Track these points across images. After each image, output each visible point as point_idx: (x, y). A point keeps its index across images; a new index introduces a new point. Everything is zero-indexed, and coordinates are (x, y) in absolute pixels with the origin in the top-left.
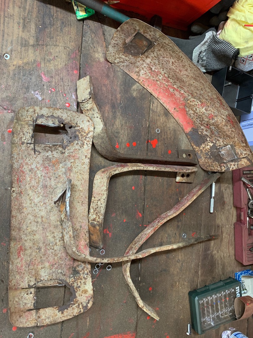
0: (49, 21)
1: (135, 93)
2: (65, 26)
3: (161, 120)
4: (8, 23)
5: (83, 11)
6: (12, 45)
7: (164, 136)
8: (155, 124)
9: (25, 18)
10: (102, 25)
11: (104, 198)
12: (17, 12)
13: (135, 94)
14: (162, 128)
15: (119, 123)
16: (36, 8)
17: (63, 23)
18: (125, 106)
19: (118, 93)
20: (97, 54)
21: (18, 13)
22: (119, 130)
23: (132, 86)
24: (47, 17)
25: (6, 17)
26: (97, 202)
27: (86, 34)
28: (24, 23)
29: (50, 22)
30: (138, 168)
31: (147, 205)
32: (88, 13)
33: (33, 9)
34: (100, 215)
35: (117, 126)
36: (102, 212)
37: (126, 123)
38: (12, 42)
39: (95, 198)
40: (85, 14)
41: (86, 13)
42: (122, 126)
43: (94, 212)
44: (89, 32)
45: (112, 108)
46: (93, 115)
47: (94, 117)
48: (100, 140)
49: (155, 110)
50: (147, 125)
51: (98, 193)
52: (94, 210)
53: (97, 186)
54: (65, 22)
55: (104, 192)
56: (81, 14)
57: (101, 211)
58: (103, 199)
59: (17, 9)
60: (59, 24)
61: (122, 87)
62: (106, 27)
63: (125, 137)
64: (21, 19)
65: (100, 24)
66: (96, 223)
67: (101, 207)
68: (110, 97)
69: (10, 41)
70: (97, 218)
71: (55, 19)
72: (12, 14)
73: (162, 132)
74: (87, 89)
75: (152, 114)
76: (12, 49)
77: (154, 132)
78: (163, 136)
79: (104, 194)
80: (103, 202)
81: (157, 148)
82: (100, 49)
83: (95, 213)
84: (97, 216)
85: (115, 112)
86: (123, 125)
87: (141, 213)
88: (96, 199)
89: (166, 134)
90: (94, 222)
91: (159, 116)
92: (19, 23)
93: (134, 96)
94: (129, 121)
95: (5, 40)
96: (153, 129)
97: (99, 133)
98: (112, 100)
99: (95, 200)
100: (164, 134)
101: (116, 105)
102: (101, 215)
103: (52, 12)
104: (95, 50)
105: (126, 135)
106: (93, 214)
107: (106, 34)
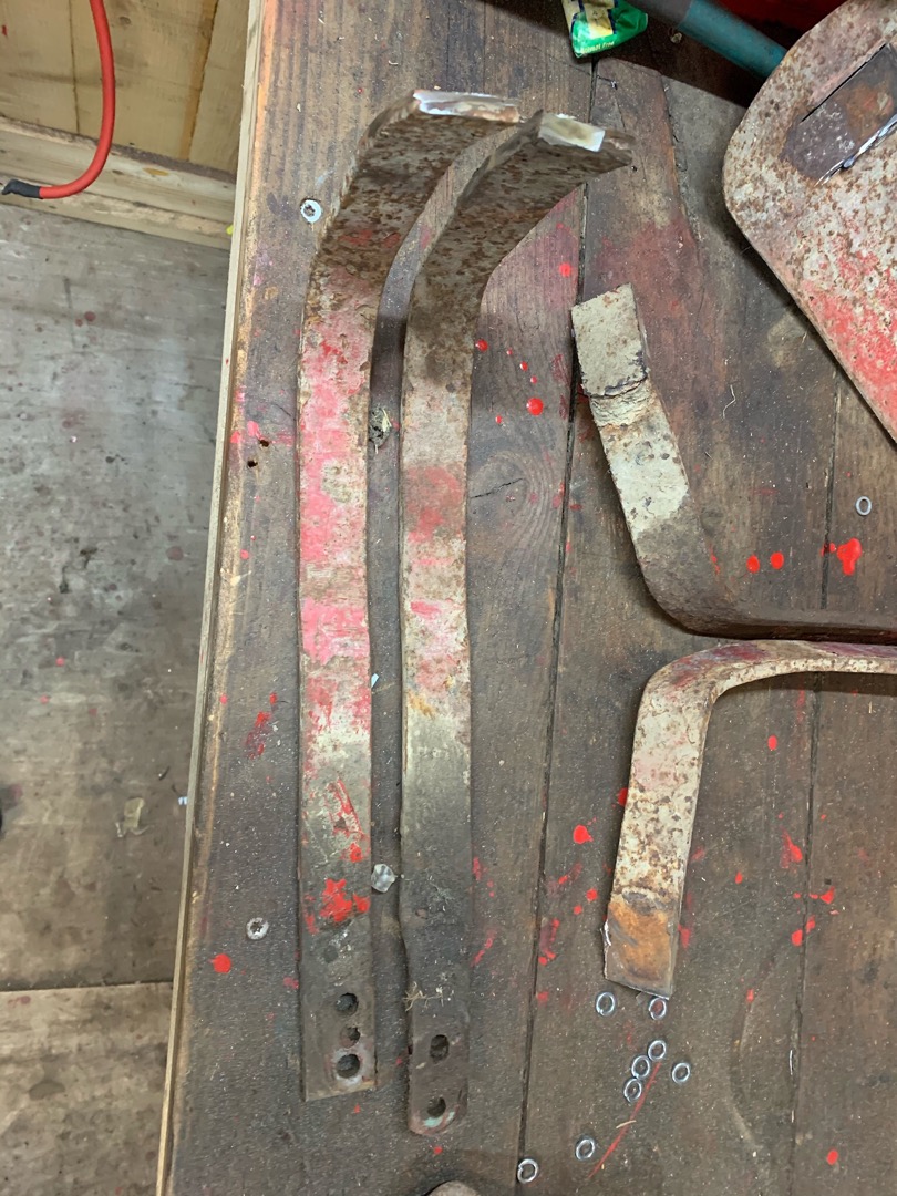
0: (467, 65)
1: (781, 353)
2: (528, 85)
3: (874, 461)
4: (320, 75)
5: (602, 21)
6: (332, 166)
7: (886, 523)
8: (852, 476)
9: (382, 52)
10: (664, 78)
11: (690, 794)
12: (352, 30)
13: (779, 357)
14: (878, 495)
15: (722, 478)
16: (420, 14)
17: (519, 72)
18: (744, 405)
19: (718, 354)
20: (643, 195)
21: (356, 33)
22: (721, 502)
23: (769, 327)
24: (461, 49)
25: (312, 51)
26: (653, 807)
27: (605, 115)
28: (378, 72)
29: (471, 70)
30: (812, 665)
31: (821, 810)
32: (623, 29)
33: (412, 15)
34: (669, 865)
35: (715, 489)
36: (679, 852)
37: (746, 474)
38: (331, 149)
39: (642, 790)
40: (611, 32)
41: (614, 29)
42: (731, 487)
43: (644, 849)
44: (616, 108)
45: (696, 415)
46: (644, 447)
47: (652, 457)
48: (670, 552)
49: (853, 421)
50: (822, 481)
51: (658, 772)
52: (642, 842)
53: (653, 744)
54: (529, 71)
55: (687, 767)
56: (592, 35)
57: (674, 847)
58: (683, 798)
59: (351, 17)
60: (504, 76)
61: (733, 331)
62: (676, 87)
63: (742, 532)
64: (367, 56)
65: (655, 72)
66: (656, 899)
67: (676, 833)
68: (691, 373)
69: (325, 150)
70: (658, 877)
71: (492, 57)
72: (332, 39)
73: (879, 510)
74: (625, 342)
75: (841, 436)
76: (332, 180)
77: (850, 509)
78: (881, 525)
79: (685, 777)
80: (682, 809)
81: (860, 574)
82: (654, 178)
83: (646, 854)
84: (659, 868)
85: (707, 431)
86: (734, 483)
87: (799, 845)
88: (647, 795)
89: (891, 517)
90: (643, 891)
91: (866, 444)
92: (357, 74)
93: (778, 364)
94: (759, 468)
95: (307, 143)
96: (845, 496)
97: (666, 520)
98: (695, 381)
99: (646, 800)
100: (886, 516)
101: (710, 403)
102: (675, 864)
103: (481, 26)
104: (635, 180)
105: (748, 522)
106: (636, 857)
107: (675, 114)
